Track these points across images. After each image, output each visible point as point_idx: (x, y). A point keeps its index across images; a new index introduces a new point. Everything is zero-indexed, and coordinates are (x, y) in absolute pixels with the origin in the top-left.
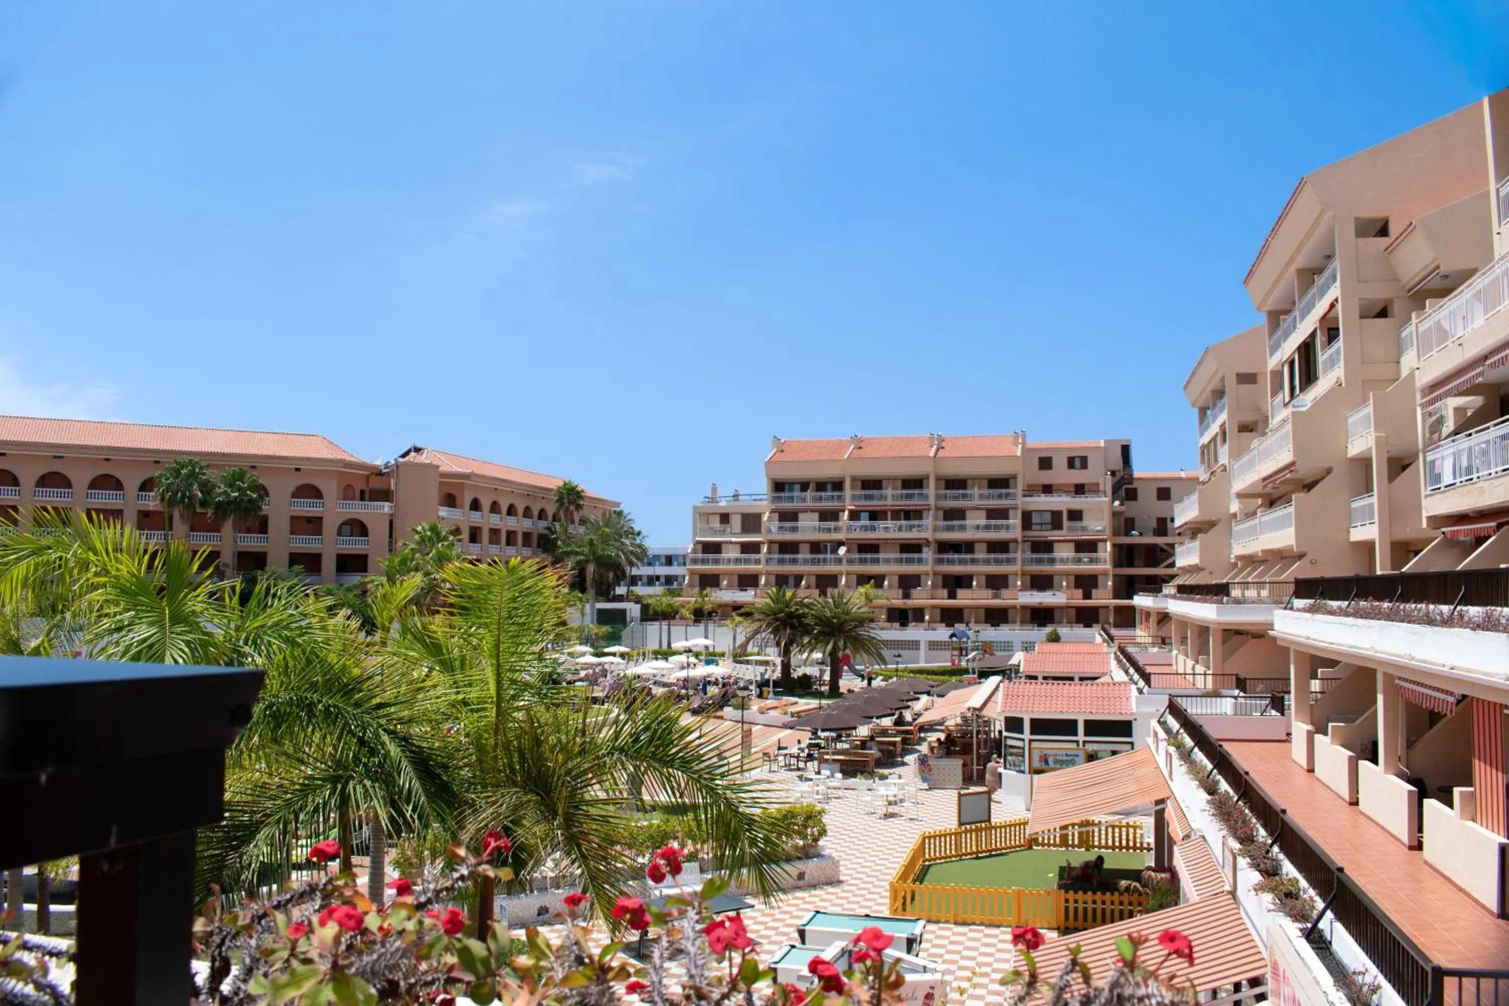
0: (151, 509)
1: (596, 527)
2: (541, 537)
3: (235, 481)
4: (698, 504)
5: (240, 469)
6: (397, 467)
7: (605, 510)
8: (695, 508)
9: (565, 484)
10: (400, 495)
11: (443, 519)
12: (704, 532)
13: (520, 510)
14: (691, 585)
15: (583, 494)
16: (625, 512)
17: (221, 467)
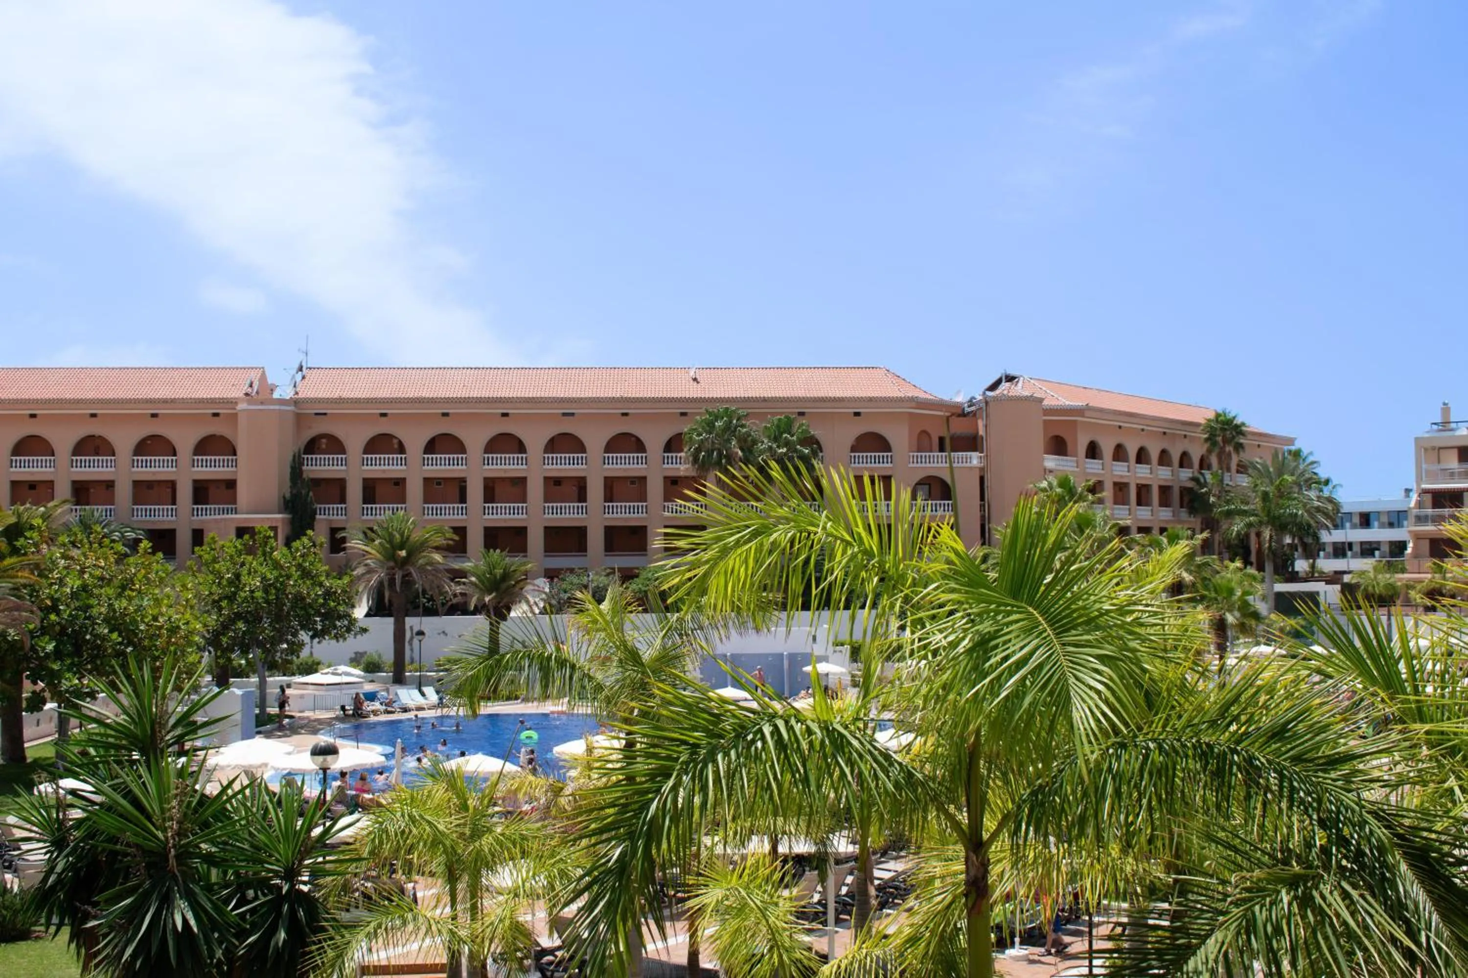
0: (682, 474)
1: (1264, 473)
2: (1185, 491)
3: (782, 433)
4: (1420, 434)
5: (786, 417)
6: (987, 403)
7: (1276, 450)
8: (1417, 440)
9: (1218, 415)
10: (992, 443)
11: (1051, 471)
12: (1432, 476)
13: (1154, 455)
14: (1416, 555)
15: (1244, 428)
16: (1305, 452)
17: (762, 416)
